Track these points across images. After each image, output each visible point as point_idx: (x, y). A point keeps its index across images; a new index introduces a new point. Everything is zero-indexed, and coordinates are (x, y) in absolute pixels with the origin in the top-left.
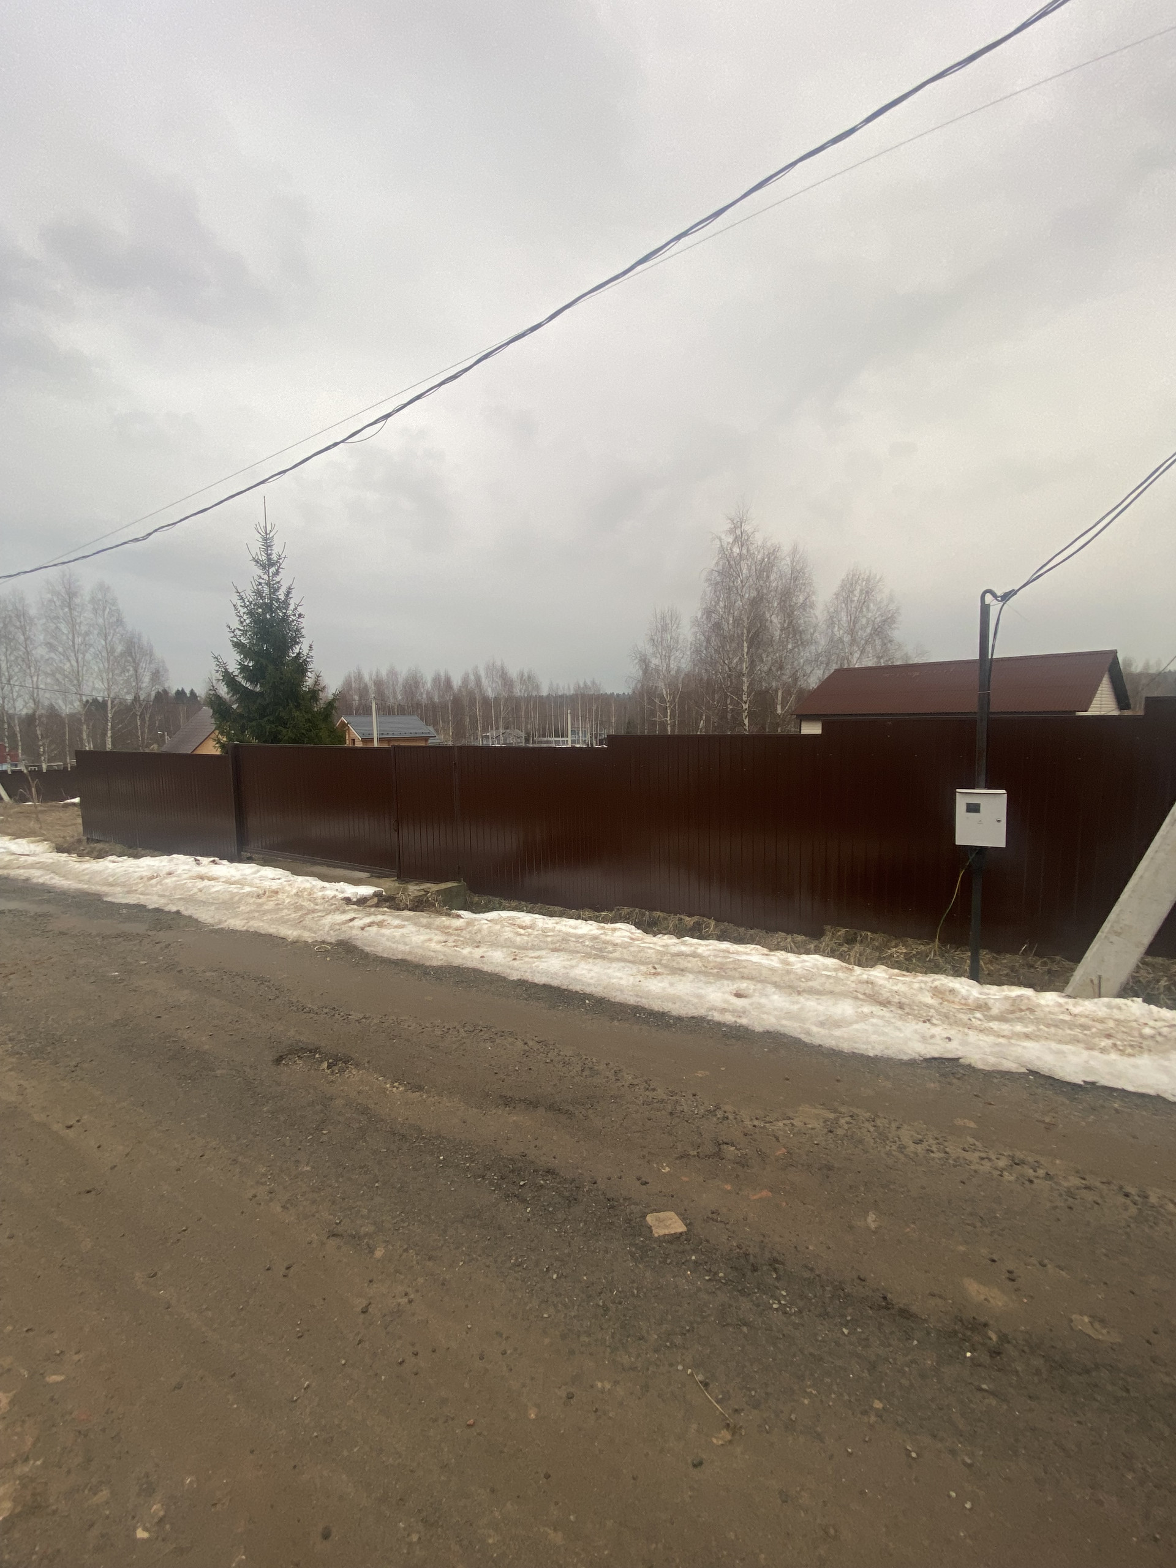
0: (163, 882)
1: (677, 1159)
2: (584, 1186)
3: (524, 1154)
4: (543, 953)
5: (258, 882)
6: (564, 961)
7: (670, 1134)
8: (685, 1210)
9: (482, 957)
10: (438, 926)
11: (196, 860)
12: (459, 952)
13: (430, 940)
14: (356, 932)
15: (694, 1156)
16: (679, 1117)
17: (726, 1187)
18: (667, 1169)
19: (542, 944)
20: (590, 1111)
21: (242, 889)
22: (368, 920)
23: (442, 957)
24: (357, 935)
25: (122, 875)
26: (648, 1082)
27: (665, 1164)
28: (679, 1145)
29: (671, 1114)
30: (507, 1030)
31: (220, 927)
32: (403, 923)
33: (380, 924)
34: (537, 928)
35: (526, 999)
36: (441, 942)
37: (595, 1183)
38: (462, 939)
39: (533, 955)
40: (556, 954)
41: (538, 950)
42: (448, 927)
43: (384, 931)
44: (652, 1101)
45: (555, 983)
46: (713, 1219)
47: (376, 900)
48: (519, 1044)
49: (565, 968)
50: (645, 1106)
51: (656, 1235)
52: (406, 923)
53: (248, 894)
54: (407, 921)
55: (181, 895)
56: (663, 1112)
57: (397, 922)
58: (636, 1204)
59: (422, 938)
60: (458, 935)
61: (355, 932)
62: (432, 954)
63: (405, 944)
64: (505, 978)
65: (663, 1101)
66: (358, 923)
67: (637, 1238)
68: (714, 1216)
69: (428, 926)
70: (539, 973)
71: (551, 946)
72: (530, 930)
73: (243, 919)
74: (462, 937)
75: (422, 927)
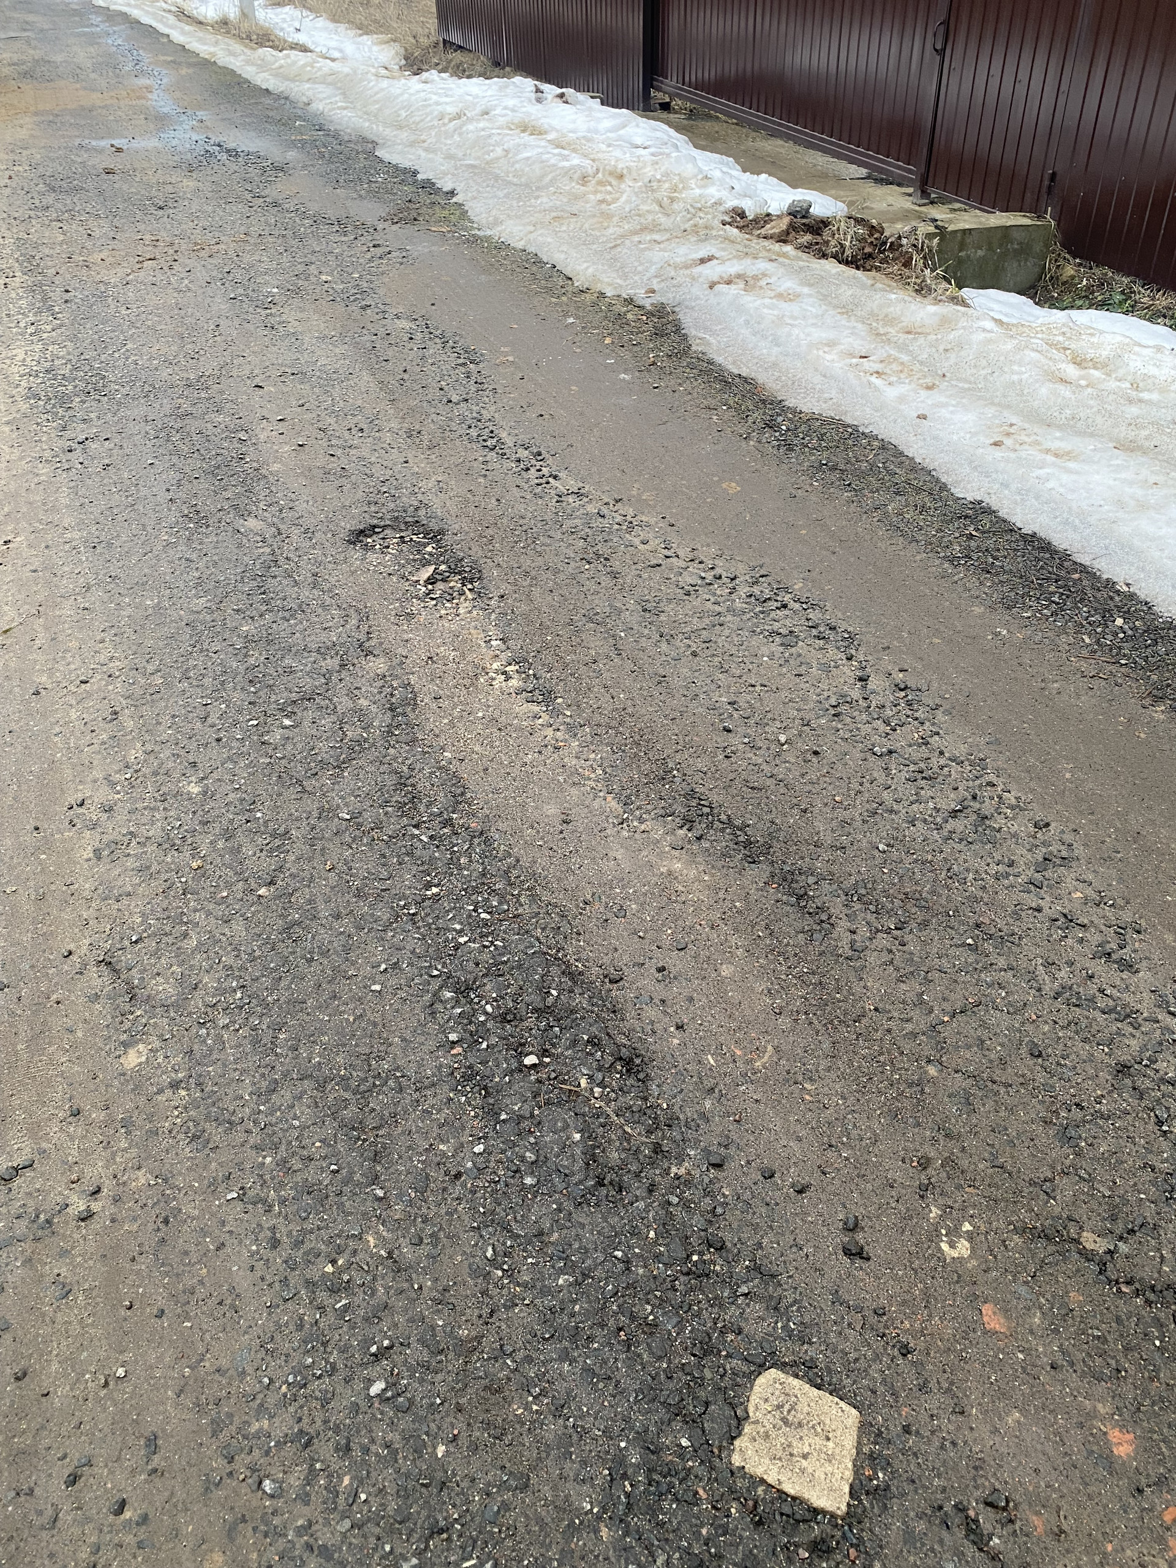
0: (464, 129)
1: (1021, 1230)
2: (680, 1159)
3: (615, 975)
4: (1087, 446)
5: (603, 147)
6: (1131, 483)
7: (1065, 1136)
8: (907, 1430)
9: (923, 417)
10: (872, 314)
11: (538, 90)
12: (877, 389)
13: (831, 344)
14: (698, 291)
15: (1087, 1255)
16: (1140, 1093)
17: (1115, 1435)
18: (963, 1248)
19: (1099, 420)
20: (883, 940)
21: (565, 158)
22: (733, 268)
23: (834, 393)
24: (697, 298)
25: (418, 109)
26: (1130, 935)
27: (967, 1227)
28: (1066, 1188)
29: (1123, 1069)
30: (843, 625)
31: (489, 233)
32: (799, 289)
33: (749, 282)
34: (1121, 372)
35: (952, 560)
36: (852, 355)
37: (718, 1166)
38: (905, 358)
39: (1056, 445)
40: (1120, 458)
41: (1081, 434)
42: (889, 321)
43: (750, 301)
44: (1092, 1000)
45: (1061, 540)
46: (972, 1528)
47: (784, 224)
48: (849, 672)
49: (1120, 504)
50: (1059, 1004)
51: (737, 1460)
52: (806, 290)
53: (568, 173)
54: (810, 285)
55: (477, 158)
56: (1100, 1053)
57: (788, 284)
58: (776, 1308)
59: (820, 335)
60: (903, 348)
61: (696, 290)
62: (817, 379)
63: (776, 342)
64: (944, 487)
65: (1128, 1015)
66: (711, 271)
67: (677, 1425)
68: (986, 1520)
69: (847, 310)
70: (1037, 498)
71: (1123, 432)
72: (1096, 374)
73: (529, 224)
74: (910, 353)
75: (836, 307)
